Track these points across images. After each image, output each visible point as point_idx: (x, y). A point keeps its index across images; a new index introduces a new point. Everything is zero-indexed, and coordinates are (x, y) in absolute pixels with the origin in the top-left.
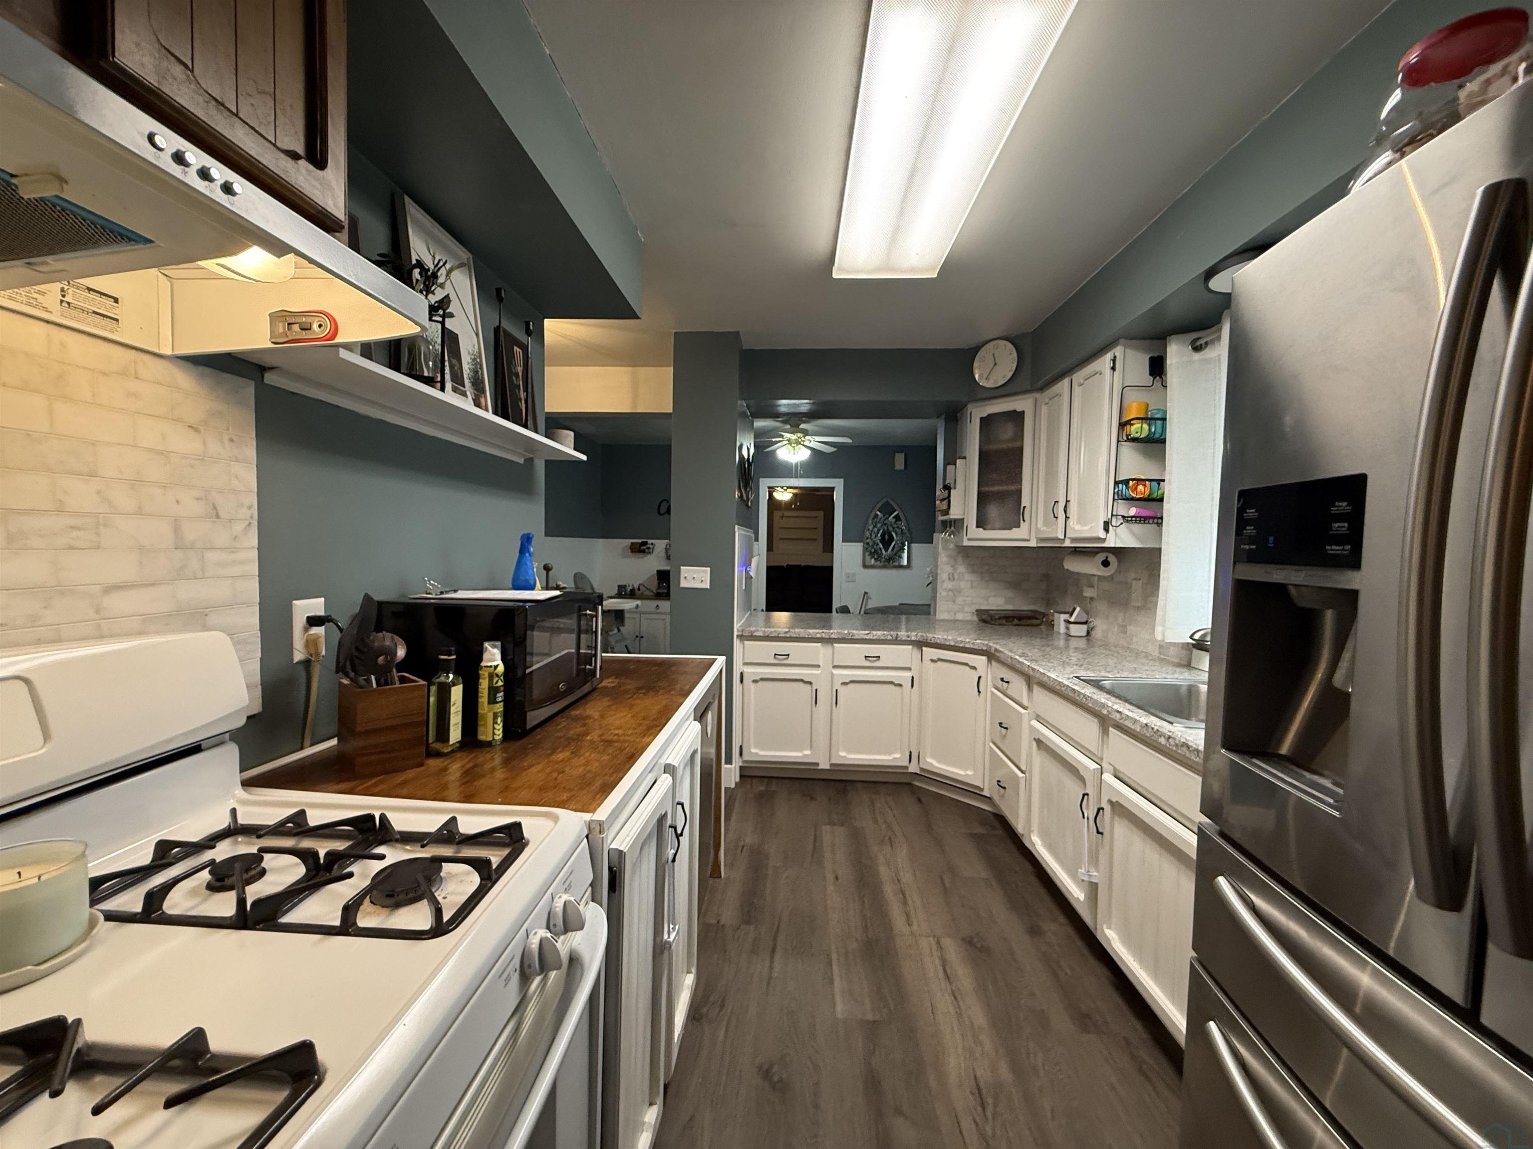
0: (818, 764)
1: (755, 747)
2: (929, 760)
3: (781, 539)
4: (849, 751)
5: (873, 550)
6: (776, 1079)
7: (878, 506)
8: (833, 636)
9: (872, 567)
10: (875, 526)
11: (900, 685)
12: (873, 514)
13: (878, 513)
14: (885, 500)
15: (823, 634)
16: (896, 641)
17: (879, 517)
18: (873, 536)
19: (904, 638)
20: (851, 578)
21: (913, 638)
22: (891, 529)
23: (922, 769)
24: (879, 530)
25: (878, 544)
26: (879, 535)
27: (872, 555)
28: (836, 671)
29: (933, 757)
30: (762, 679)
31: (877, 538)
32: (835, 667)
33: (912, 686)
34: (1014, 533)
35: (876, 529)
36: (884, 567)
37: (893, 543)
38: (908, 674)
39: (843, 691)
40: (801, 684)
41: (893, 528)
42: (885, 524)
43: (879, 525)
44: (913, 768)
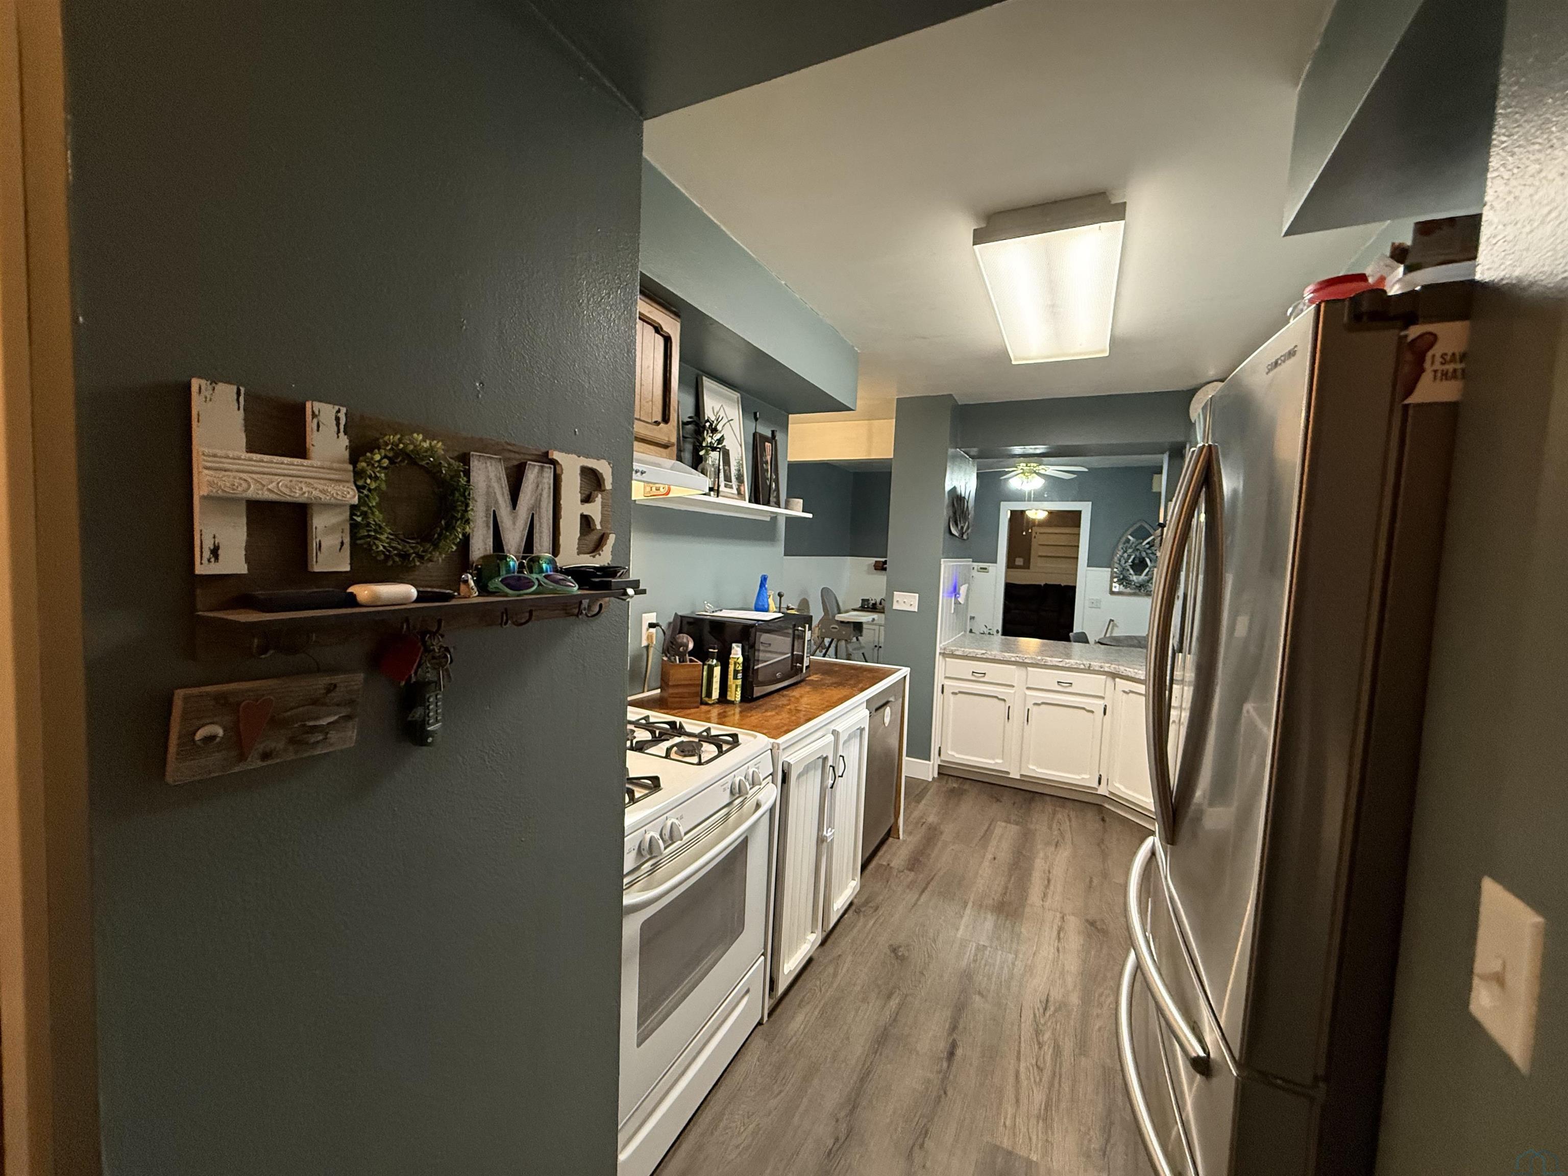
0: (1008, 773)
1: (952, 750)
2: (1117, 785)
3: (1040, 556)
4: (1040, 766)
5: (1121, 577)
6: (900, 954)
7: (1131, 530)
8: (1027, 661)
9: (1119, 593)
10: (1125, 552)
11: (1092, 712)
12: (1124, 539)
13: (1130, 537)
14: (1138, 525)
15: (1018, 659)
16: (1089, 670)
17: (1131, 542)
18: (1123, 562)
19: (1097, 668)
20: (1095, 604)
21: (1107, 669)
22: (1144, 554)
23: (1111, 793)
24: (1129, 556)
25: (1128, 570)
26: (1130, 561)
27: (1120, 582)
28: (1029, 692)
29: (1120, 783)
30: (960, 692)
31: (1127, 564)
32: (1028, 688)
33: (1105, 713)
35: (1126, 555)
36: (1134, 594)
37: (1147, 570)
38: (1101, 703)
39: (1035, 710)
40: (996, 700)
41: (1147, 554)
42: (1138, 550)
43: (1130, 551)
44: (1102, 790)
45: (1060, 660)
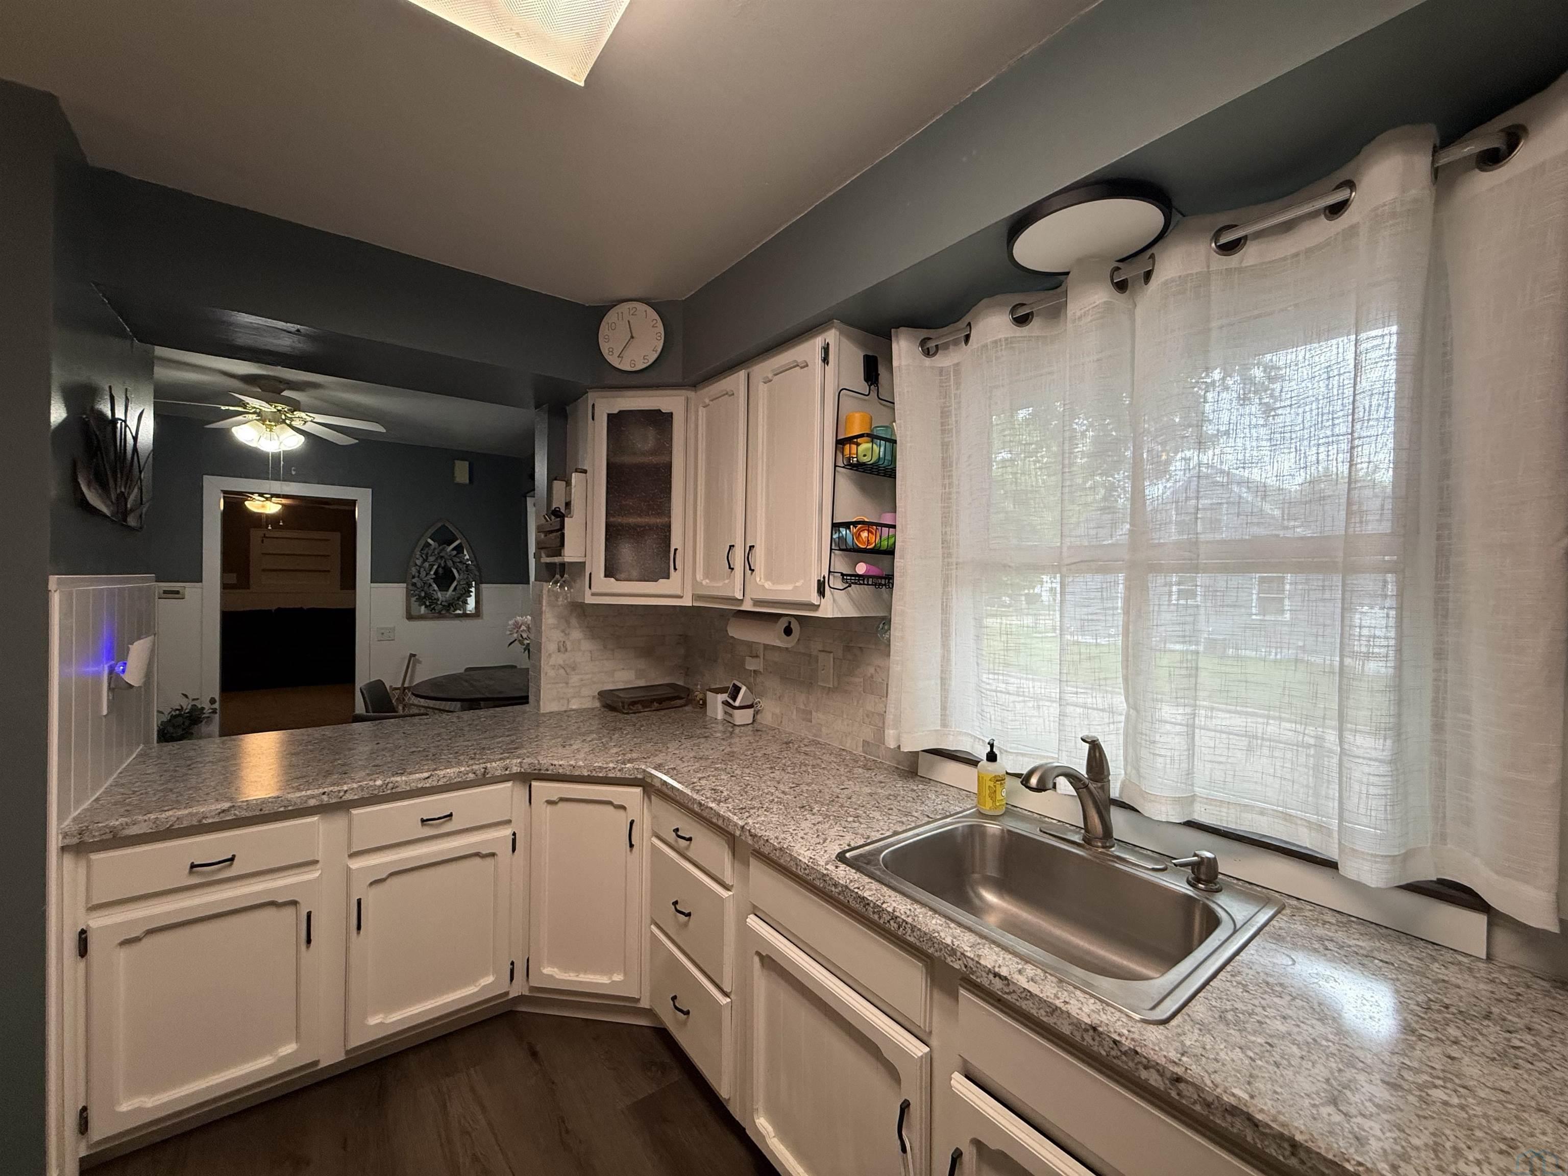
0: (316, 1063)
2: (547, 970)
3: (264, 570)
4: (390, 1008)
5: (423, 594)
7: (431, 531)
8: (349, 797)
9: (422, 617)
10: (425, 561)
11: (493, 855)
12: (422, 543)
13: (430, 541)
14: (440, 525)
15: (325, 798)
16: (484, 780)
17: (432, 548)
18: (423, 574)
19: (498, 773)
20: (386, 635)
21: (515, 769)
22: (450, 563)
23: (533, 989)
24: (432, 566)
25: (430, 585)
26: (432, 573)
27: (421, 601)
28: (356, 864)
29: (553, 963)
30: (151, 932)
31: (429, 577)
32: (352, 855)
33: (514, 850)
34: (661, 586)
35: (427, 565)
36: (440, 617)
37: (455, 584)
38: (507, 832)
39: (371, 900)
40: (270, 912)
41: (454, 562)
42: (442, 557)
43: (431, 559)
44: (518, 989)
45: (426, 775)
